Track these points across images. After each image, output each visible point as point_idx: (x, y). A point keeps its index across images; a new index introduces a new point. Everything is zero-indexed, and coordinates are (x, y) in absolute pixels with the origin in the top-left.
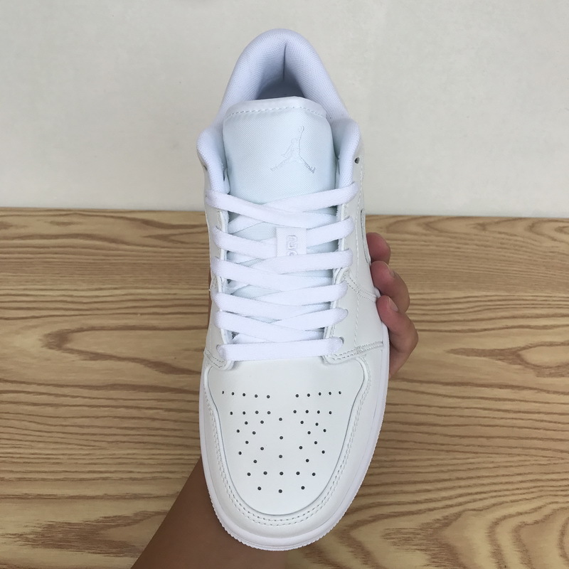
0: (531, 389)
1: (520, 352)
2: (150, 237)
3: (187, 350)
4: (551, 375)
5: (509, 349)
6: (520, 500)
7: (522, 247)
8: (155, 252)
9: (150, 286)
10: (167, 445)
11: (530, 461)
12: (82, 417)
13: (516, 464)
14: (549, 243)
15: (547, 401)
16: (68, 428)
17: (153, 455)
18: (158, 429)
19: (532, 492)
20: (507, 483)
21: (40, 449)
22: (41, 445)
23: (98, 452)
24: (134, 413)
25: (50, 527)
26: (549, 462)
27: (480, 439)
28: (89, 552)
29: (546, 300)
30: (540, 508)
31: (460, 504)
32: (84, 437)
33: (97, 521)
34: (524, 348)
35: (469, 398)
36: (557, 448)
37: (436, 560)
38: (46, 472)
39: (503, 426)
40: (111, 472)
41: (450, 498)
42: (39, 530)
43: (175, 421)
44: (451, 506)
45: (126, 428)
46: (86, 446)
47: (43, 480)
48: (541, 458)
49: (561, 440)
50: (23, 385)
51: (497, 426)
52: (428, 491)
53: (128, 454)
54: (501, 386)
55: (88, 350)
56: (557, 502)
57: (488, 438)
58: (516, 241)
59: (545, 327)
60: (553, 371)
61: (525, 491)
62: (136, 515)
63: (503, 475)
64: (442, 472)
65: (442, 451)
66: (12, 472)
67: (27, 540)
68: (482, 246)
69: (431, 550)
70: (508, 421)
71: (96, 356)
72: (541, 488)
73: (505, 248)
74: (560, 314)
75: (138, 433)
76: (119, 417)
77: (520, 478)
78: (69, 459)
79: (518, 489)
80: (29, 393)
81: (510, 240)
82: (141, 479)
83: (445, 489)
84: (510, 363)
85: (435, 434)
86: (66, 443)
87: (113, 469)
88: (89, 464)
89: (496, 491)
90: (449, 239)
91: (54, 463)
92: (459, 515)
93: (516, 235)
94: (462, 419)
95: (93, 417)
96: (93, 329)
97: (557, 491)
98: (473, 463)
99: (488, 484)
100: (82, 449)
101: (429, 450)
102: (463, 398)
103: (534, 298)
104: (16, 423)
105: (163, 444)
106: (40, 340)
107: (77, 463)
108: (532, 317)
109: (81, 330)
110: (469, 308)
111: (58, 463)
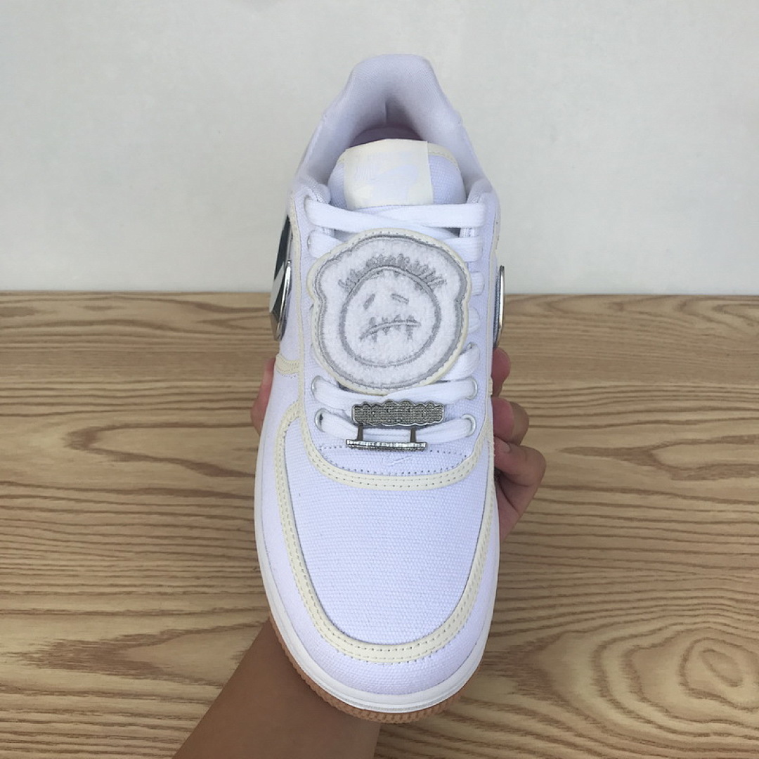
0: (663, 493)
1: (654, 452)
2: (205, 322)
3: (239, 450)
4: (690, 478)
5: (639, 448)
6: (637, 621)
7: (667, 329)
8: (210, 340)
9: (199, 377)
10: (206, 555)
11: (652, 576)
12: (107, 525)
13: (634, 580)
14: (703, 325)
15: (681, 507)
16: (89, 537)
17: (189, 567)
18: (197, 538)
19: (652, 612)
20: (621, 601)
21: (53, 560)
22: (56, 556)
23: (122, 563)
24: (169, 520)
25: (60, 645)
26: (678, 578)
27: (592, 551)
28: (104, 674)
29: (694, 391)
30: (660, 629)
31: (560, 625)
32: (108, 547)
33: (116, 640)
34: (658, 447)
35: (583, 503)
36: (689, 562)
37: (523, 688)
38: (58, 585)
39: (624, 537)
40: (135, 586)
41: (549, 618)
42: (47, 648)
43: (218, 529)
44: (549, 627)
45: (158, 537)
46: (108, 556)
47: (56, 594)
48: (668, 574)
49: (695, 553)
50: (40, 489)
51: (615, 536)
52: (523, 609)
53: (158, 566)
54: (624, 491)
55: (119, 449)
56: (682, 624)
57: (603, 549)
58: (660, 322)
59: (687, 423)
60: (693, 473)
61: (644, 610)
62: (162, 633)
63: (618, 593)
64: (543, 588)
65: (544, 564)
66: (19, 584)
67: (32, 659)
68: (617, 328)
69: (519, 677)
70: (631, 530)
71: (129, 457)
72: (664, 608)
73: (645, 331)
74: (709, 407)
75: (174, 542)
76: (150, 525)
77: (639, 596)
78: (87, 571)
79: (634, 608)
80: (46, 498)
81: (652, 321)
82: (172, 594)
83: (543, 607)
84: (639, 464)
85: (537, 544)
86: (85, 554)
87: (137, 583)
88: (111, 577)
89: (607, 610)
90: (575, 321)
91: (70, 576)
92: (557, 637)
93: (661, 316)
94: (571, 527)
95: (120, 525)
96: (127, 426)
97: (684, 610)
98: (581, 578)
99: (598, 603)
100: (104, 560)
101: (527, 562)
102: (575, 503)
103: (678, 388)
104: (27, 531)
105: (200, 555)
106: (63, 439)
107: (96, 576)
108: (672, 411)
109: (113, 428)
110: (593, 400)
111: (74, 576)
